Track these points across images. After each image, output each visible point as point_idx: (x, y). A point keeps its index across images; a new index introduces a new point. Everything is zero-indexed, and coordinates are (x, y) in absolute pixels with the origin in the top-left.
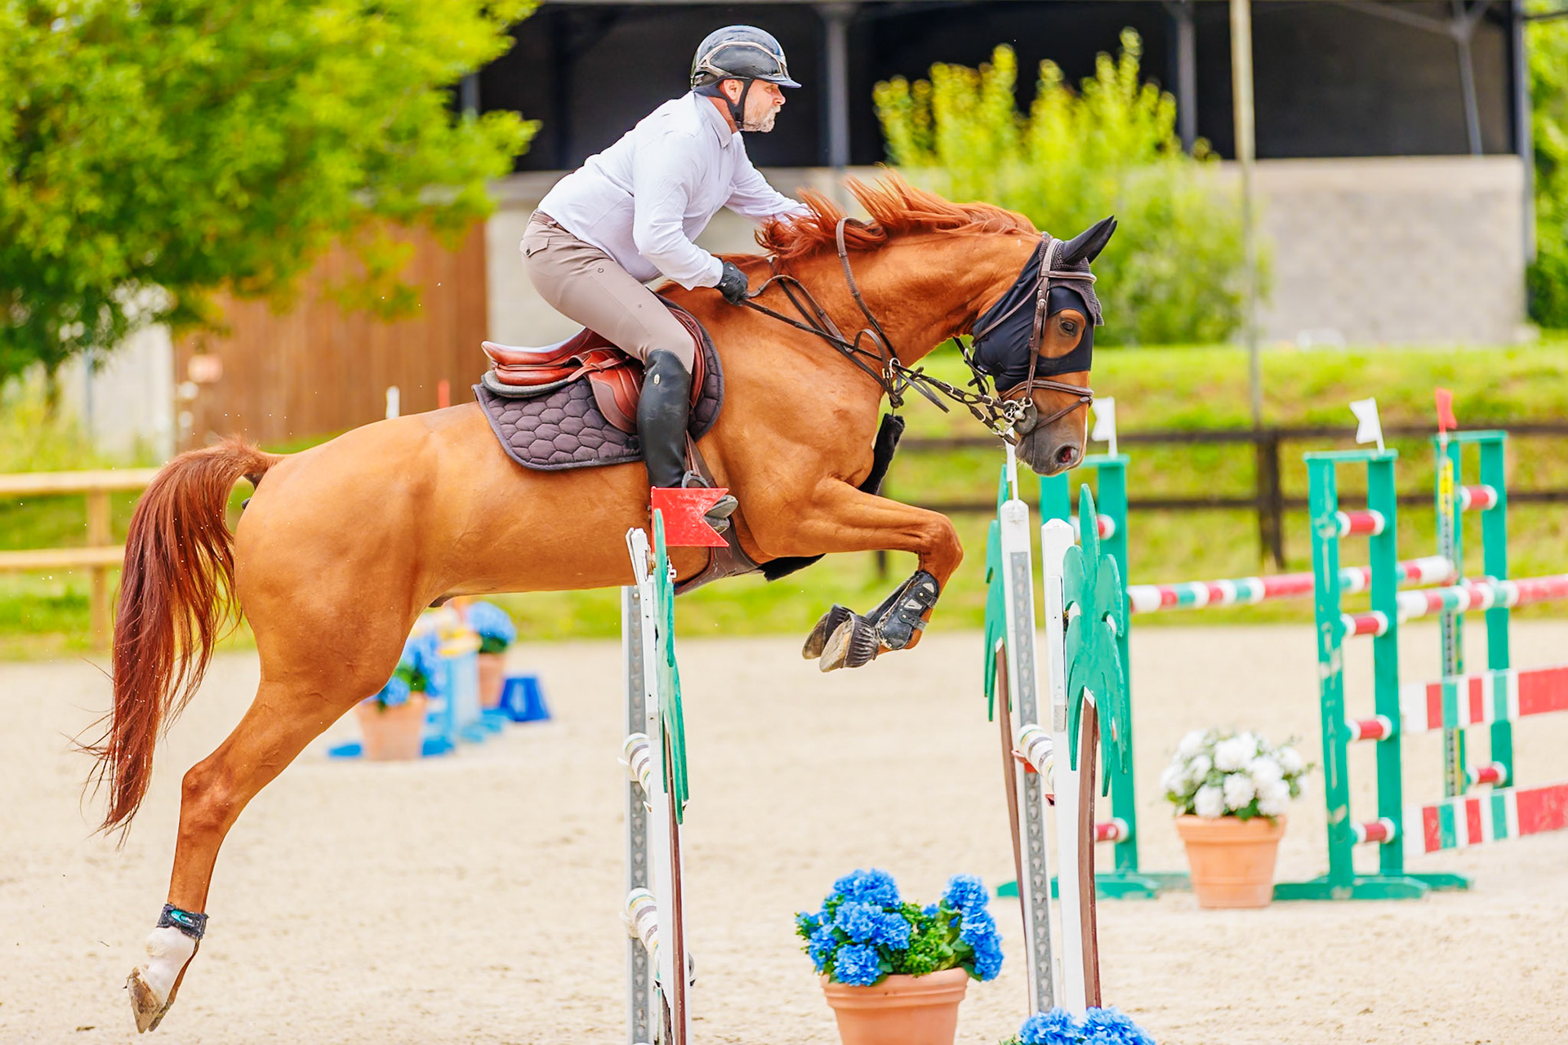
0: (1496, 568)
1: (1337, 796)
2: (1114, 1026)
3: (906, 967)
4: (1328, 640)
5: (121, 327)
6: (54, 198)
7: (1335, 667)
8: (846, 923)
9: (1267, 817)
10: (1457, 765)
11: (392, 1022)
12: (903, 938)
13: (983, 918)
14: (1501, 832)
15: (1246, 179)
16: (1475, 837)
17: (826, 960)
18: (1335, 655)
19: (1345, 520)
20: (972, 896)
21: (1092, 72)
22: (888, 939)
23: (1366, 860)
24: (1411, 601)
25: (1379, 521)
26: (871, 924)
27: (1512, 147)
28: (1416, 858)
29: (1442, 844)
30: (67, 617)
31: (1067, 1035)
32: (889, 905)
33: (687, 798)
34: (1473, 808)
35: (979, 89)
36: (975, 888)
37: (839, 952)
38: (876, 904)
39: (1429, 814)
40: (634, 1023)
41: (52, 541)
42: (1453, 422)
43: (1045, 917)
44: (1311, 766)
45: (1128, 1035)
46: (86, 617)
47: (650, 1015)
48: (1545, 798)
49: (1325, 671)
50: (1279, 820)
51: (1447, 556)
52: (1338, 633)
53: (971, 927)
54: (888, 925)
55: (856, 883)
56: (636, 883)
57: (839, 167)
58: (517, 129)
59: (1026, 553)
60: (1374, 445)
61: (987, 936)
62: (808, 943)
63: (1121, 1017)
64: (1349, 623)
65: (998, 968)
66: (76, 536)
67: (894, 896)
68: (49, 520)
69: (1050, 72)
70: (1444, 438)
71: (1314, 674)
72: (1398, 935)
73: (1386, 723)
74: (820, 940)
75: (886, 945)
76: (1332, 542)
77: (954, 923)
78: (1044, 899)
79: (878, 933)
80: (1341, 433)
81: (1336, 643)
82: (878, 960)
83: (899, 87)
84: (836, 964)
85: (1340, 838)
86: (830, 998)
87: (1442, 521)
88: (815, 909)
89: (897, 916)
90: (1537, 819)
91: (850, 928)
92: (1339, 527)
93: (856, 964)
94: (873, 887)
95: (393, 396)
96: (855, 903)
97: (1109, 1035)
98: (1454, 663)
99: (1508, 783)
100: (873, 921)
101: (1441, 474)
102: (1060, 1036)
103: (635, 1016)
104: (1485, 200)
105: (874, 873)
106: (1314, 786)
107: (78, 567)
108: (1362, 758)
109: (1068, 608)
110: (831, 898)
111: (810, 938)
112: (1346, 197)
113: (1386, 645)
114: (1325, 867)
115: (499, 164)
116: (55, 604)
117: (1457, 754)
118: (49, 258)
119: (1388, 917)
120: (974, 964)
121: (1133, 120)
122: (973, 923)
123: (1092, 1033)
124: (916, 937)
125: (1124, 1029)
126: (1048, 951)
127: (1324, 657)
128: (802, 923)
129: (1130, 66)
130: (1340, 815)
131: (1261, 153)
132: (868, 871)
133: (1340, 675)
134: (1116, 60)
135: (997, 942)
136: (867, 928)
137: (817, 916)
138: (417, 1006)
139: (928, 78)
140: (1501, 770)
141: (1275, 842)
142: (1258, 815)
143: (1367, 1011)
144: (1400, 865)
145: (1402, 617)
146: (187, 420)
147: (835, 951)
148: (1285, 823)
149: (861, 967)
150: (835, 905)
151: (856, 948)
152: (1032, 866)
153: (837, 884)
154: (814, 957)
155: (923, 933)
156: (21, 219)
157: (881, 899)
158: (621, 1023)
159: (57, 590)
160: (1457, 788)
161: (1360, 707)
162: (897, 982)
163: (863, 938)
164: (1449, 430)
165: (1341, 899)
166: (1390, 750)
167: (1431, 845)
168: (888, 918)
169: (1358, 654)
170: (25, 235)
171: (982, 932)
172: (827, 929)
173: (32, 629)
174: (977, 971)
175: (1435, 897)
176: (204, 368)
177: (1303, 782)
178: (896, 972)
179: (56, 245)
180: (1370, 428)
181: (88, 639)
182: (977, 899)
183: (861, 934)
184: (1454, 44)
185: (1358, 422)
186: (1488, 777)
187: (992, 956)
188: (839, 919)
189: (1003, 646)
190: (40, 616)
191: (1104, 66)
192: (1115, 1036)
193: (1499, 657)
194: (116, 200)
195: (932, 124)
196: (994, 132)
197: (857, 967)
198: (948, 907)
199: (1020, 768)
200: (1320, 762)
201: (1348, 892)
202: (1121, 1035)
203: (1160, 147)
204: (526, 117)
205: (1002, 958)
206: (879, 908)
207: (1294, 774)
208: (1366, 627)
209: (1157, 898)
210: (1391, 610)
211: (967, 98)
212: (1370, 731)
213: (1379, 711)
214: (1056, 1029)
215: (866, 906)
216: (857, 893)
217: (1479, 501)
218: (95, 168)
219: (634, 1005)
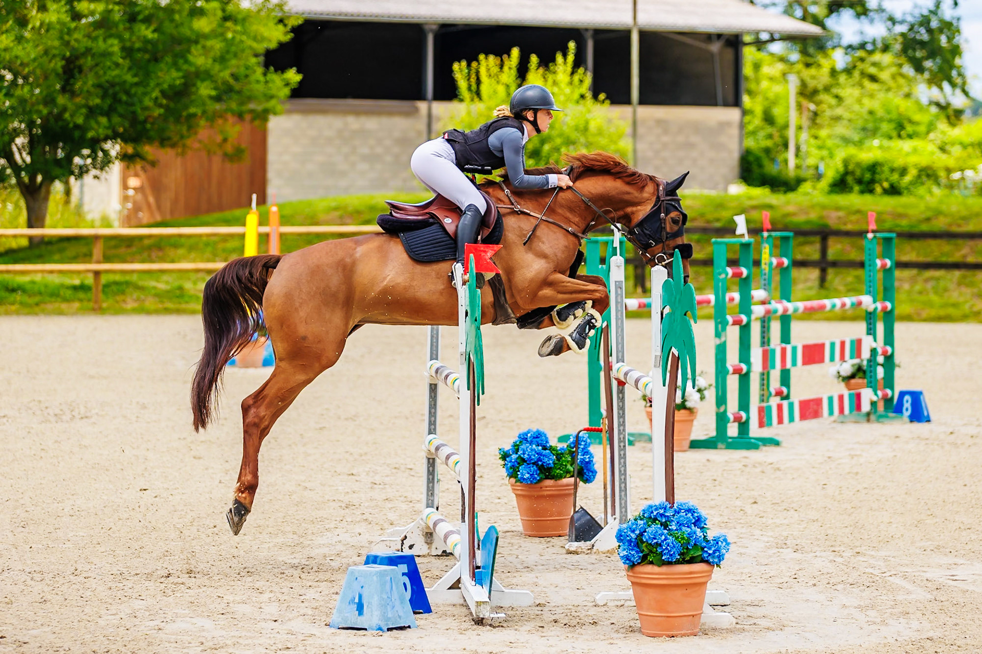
0: (786, 295)
1: (721, 400)
2: (689, 510)
3: (551, 476)
4: (720, 326)
5: (107, 162)
6: (79, 100)
7: (723, 339)
8: (524, 454)
9: (690, 409)
10: (765, 387)
11: (290, 492)
12: (551, 462)
13: (587, 453)
14: (791, 419)
15: (635, 113)
16: (780, 421)
17: (513, 473)
18: (723, 334)
19: (730, 271)
20: (583, 443)
21: (553, 60)
22: (544, 463)
23: (733, 430)
24: (758, 310)
25: (745, 272)
26: (536, 455)
27: (736, 102)
28: (755, 431)
29: (766, 423)
30: (81, 295)
31: (666, 514)
32: (544, 446)
33: (483, 393)
34: (780, 407)
35: (501, 66)
36: (584, 439)
37: (520, 467)
38: (538, 446)
39: (761, 410)
40: (427, 498)
41: (74, 259)
42: (769, 227)
43: (625, 454)
44: (710, 385)
45: (696, 515)
46: (89, 295)
47: (435, 495)
48: (812, 403)
49: (718, 341)
50: (695, 411)
51: (765, 289)
52: (724, 324)
53: (582, 457)
54: (544, 456)
55: (529, 435)
56: (430, 433)
57: (430, 101)
58: (293, 76)
59: (622, 281)
60: (742, 236)
61: (589, 462)
62: (503, 463)
63: (693, 506)
64: (730, 319)
65: (594, 478)
66: (87, 257)
67: (547, 442)
68: (72, 250)
69: (534, 59)
70: (765, 234)
71: (713, 342)
72: (754, 466)
73: (744, 367)
74: (511, 462)
75: (542, 465)
76: (723, 280)
77: (573, 455)
78: (624, 446)
79: (539, 460)
80: (729, 230)
81: (724, 329)
82: (538, 472)
83: (464, 63)
84: (518, 473)
85: (721, 419)
86: (513, 489)
87: (763, 272)
88: (508, 447)
89: (547, 451)
90: (807, 414)
91: (526, 456)
92: (727, 274)
93: (528, 473)
94: (537, 437)
95: (254, 197)
96: (528, 445)
97: (686, 515)
98: (766, 340)
99: (787, 397)
100: (537, 454)
101: (764, 251)
102: (663, 515)
103: (428, 495)
104: (723, 126)
105: (538, 431)
106: (711, 395)
107: (88, 271)
108: (733, 382)
109: (663, 309)
110: (516, 442)
111: (506, 460)
112: (659, 122)
113: (745, 330)
114: (714, 434)
115: (286, 91)
116: (75, 288)
117: (765, 382)
118: (77, 127)
119: (746, 457)
120: (583, 476)
121: (571, 83)
122: (583, 455)
123: (678, 513)
124: (556, 462)
125: (694, 512)
126: (625, 471)
127: (718, 335)
128: (502, 453)
129: (571, 58)
130: (722, 409)
131: (643, 101)
132: (535, 430)
133: (725, 342)
134: (565, 56)
135: (593, 465)
136: (535, 458)
137: (509, 450)
138: (299, 485)
139: (477, 60)
140: (785, 390)
141: (692, 421)
142: (685, 408)
143: (755, 502)
144: (748, 434)
145: (753, 317)
146: (130, 205)
147: (518, 468)
148: (697, 412)
149: (531, 475)
150: (518, 445)
151: (529, 466)
152: (619, 430)
153: (520, 435)
154: (507, 469)
155: (558, 459)
156: (65, 109)
157: (541, 444)
158: (400, 497)
159: (77, 282)
160: (765, 398)
161: (733, 358)
162: (549, 482)
163: (532, 461)
164: (768, 231)
165: (721, 449)
166: (744, 378)
167: (761, 425)
168: (544, 452)
169: (733, 334)
170: (67, 116)
171: (587, 460)
172: (514, 456)
173: (66, 300)
174: (584, 479)
175: (764, 448)
176: (134, 182)
177: (706, 393)
178: (547, 478)
179: (80, 120)
180: (742, 228)
181: (91, 305)
182: (586, 444)
183: (532, 460)
184: (712, 55)
185: (737, 225)
186: (779, 393)
187: (592, 472)
188: (520, 452)
189: (607, 325)
190: (69, 293)
191: (559, 58)
192: (689, 515)
193: (786, 337)
194: (108, 101)
195: (478, 82)
196: (508, 86)
197: (529, 475)
198: (571, 447)
199: (615, 384)
200: (714, 384)
201: (724, 447)
202: (692, 515)
203: (582, 97)
204: (299, 72)
205: (596, 472)
206: (540, 448)
207: (703, 388)
208: (737, 322)
209: (634, 445)
210: (749, 313)
211: (495, 70)
212: (737, 371)
213: (740, 362)
214: (662, 511)
215: (534, 446)
216: (529, 440)
217: (780, 264)
218: (99, 86)
219: (427, 490)
